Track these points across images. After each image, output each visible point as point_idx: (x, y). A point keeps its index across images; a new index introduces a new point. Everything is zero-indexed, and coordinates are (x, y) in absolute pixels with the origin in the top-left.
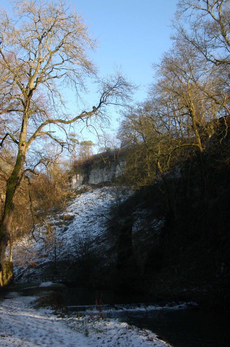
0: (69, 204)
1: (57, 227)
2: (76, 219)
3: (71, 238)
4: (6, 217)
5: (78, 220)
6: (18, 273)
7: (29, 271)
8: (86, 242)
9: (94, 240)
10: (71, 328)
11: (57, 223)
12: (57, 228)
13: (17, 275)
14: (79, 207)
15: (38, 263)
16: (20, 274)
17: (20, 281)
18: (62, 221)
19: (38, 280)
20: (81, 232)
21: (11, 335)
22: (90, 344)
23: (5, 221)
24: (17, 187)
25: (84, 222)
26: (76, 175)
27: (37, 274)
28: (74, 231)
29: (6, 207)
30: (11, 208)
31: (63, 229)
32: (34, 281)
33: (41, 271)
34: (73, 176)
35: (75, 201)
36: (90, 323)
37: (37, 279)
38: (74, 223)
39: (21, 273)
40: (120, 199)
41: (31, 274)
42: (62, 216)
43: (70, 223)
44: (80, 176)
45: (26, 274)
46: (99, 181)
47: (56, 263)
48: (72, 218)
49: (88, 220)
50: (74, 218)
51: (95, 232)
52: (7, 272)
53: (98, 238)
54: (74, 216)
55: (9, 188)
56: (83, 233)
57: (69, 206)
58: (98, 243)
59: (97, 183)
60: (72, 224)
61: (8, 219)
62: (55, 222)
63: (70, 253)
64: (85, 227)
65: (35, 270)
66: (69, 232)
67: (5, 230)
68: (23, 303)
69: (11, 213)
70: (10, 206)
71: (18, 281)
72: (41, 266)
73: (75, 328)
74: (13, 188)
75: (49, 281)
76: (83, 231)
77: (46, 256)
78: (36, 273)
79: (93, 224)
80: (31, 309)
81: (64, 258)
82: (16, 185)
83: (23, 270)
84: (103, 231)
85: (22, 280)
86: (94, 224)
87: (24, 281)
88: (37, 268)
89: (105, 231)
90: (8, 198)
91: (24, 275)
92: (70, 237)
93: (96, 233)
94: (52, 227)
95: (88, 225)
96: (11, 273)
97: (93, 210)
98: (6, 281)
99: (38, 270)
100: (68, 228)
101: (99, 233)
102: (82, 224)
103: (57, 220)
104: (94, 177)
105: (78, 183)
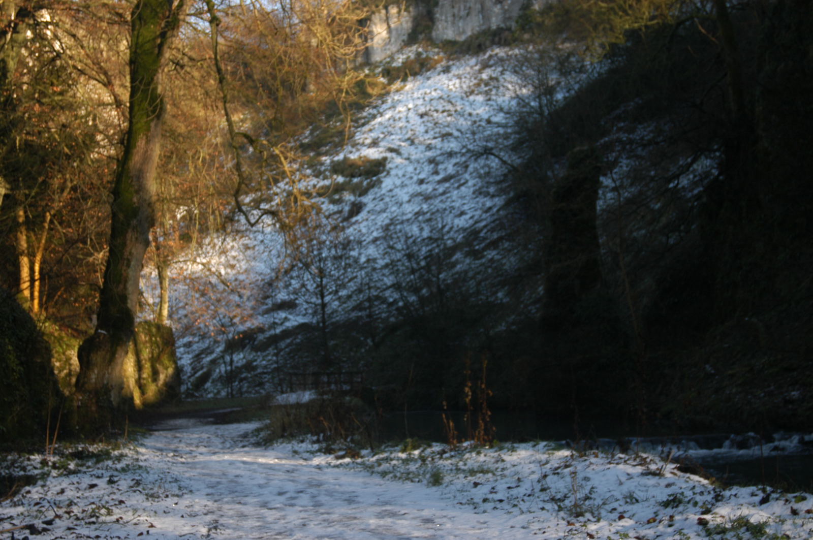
0: (364, 118)
1: (323, 203)
2: (393, 172)
3: (375, 240)
4: (139, 144)
5: (400, 173)
6: (193, 369)
7: (232, 361)
8: (430, 251)
9: (460, 244)
10: (384, 474)
11: (322, 187)
12: (324, 207)
13: (190, 377)
14: (401, 128)
15: (261, 330)
16: (198, 371)
17: (202, 396)
18: (340, 179)
19: (263, 389)
20: (409, 216)
21: (177, 496)
22: (449, 498)
23: (136, 159)
24: (169, 34)
25: (421, 182)
26: (384, 12)
27: (259, 371)
28: (385, 215)
29: (136, 108)
30: (154, 112)
31: (347, 209)
32: (250, 392)
33: (274, 358)
34: (373, 13)
35: (384, 106)
36: (447, 459)
37: (261, 384)
38: (383, 185)
39: (202, 368)
40: (550, 91)
41: (239, 370)
42: (339, 163)
43: (371, 186)
44: (399, 12)
45: (220, 371)
46: (470, 27)
47: (325, 327)
48: (376, 169)
49: (436, 173)
50: (384, 166)
51: (462, 213)
52: (154, 360)
53: (472, 234)
54: (385, 159)
55: (140, 40)
56: (421, 218)
57: (363, 125)
58: (476, 254)
59: (462, 38)
60: (376, 189)
61: (146, 151)
62: (314, 186)
63: (374, 293)
64: (427, 198)
65: (254, 354)
66: (367, 220)
67: (137, 192)
68: (217, 436)
69: (152, 129)
70: (150, 105)
71: (192, 395)
72: (274, 340)
73: (398, 475)
74: (154, 39)
75: (305, 389)
76: (418, 214)
77: (288, 306)
78: (256, 366)
79: (456, 185)
80: (246, 449)
81: (354, 309)
82: (166, 26)
83: (209, 359)
84: (490, 209)
85: (209, 393)
86: (458, 188)
87: (215, 394)
88: (262, 347)
89: (498, 211)
90: (140, 78)
91: (215, 375)
92: (375, 234)
93: (468, 217)
95: (435, 189)
96: (166, 362)
97: (450, 134)
98: (152, 390)
99: (264, 357)
100: (365, 205)
101: (476, 218)
102: (414, 188)
103: (321, 177)
104: (454, 16)
105: (393, 40)
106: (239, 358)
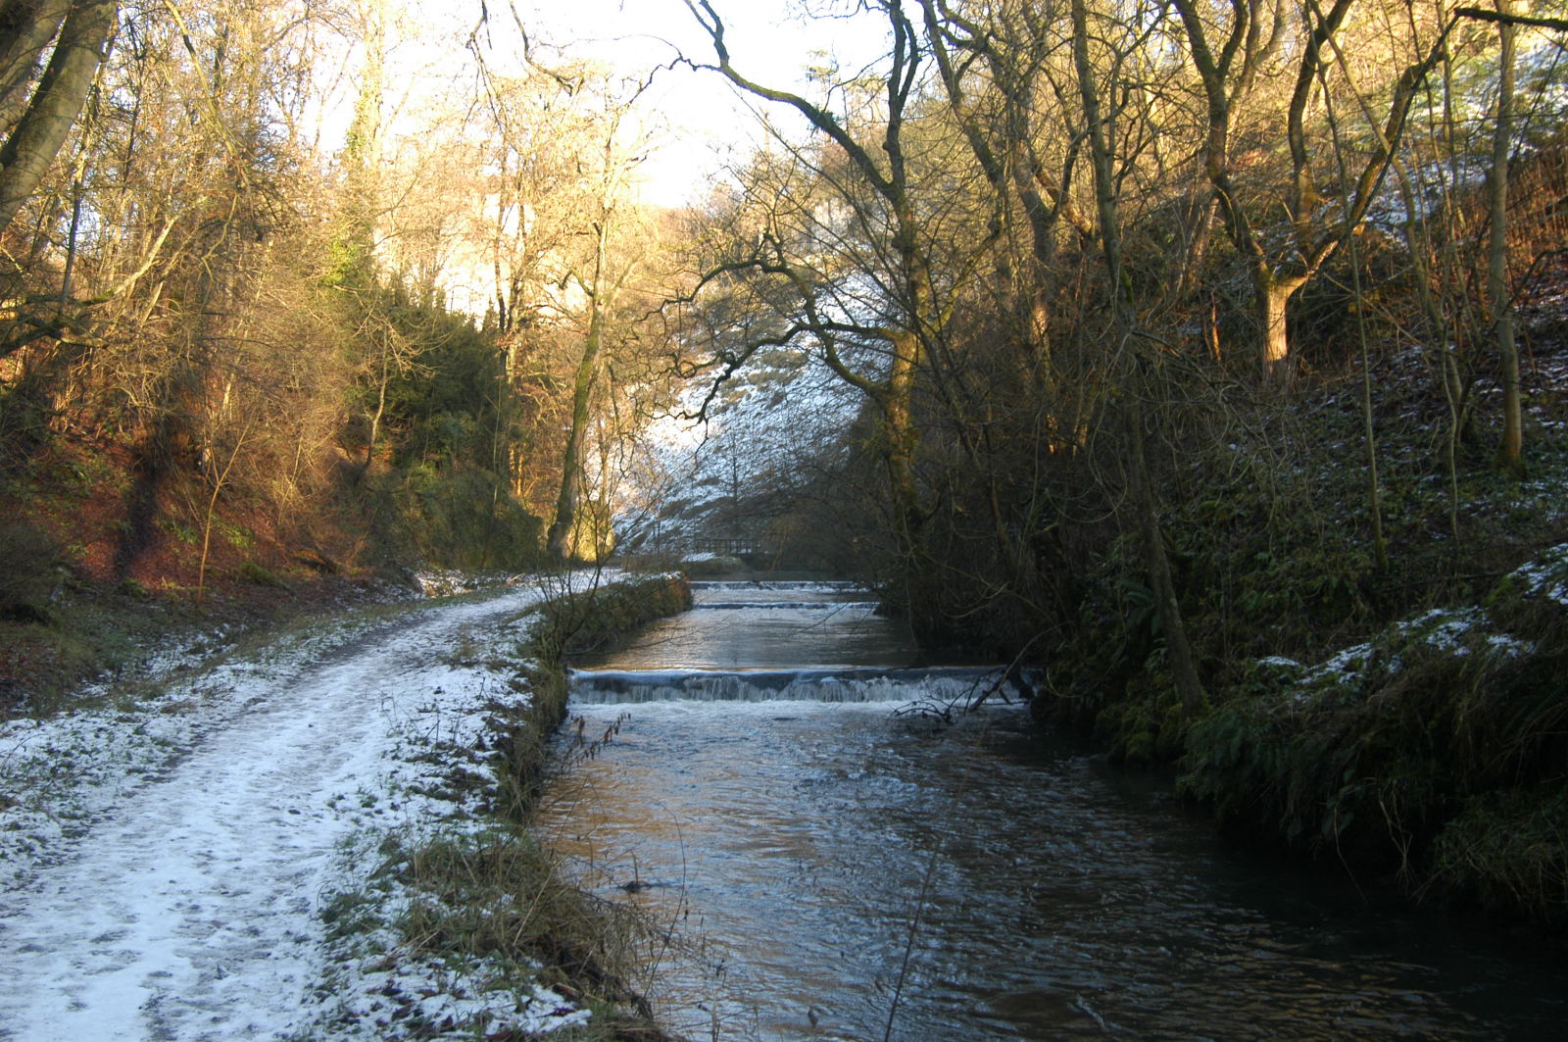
1: (753, 389)
2: (813, 366)
8: (830, 440)
11: (754, 375)
12: (754, 394)
15: (688, 501)
16: (637, 533)
18: (769, 369)
20: (819, 408)
26: (826, 203)
27: (684, 535)
28: (801, 405)
31: (771, 396)
33: (697, 525)
34: (817, 204)
37: (685, 546)
38: (804, 377)
39: (640, 531)
41: (669, 534)
42: (770, 353)
43: (794, 377)
44: (840, 206)
45: (652, 534)
47: (739, 501)
48: (798, 362)
50: (807, 359)
54: (808, 352)
56: (828, 410)
60: (798, 380)
63: (781, 474)
65: (681, 521)
66: (785, 408)
71: (630, 553)
72: (698, 510)
75: (711, 551)
77: (713, 481)
78: (682, 530)
81: (764, 487)
83: (645, 524)
85: (644, 551)
87: (648, 553)
88: (687, 516)
91: (650, 536)
94: (739, 389)
99: (688, 524)
100: (786, 394)
103: (753, 365)
106: (668, 524)
